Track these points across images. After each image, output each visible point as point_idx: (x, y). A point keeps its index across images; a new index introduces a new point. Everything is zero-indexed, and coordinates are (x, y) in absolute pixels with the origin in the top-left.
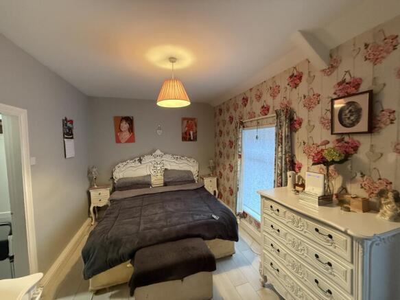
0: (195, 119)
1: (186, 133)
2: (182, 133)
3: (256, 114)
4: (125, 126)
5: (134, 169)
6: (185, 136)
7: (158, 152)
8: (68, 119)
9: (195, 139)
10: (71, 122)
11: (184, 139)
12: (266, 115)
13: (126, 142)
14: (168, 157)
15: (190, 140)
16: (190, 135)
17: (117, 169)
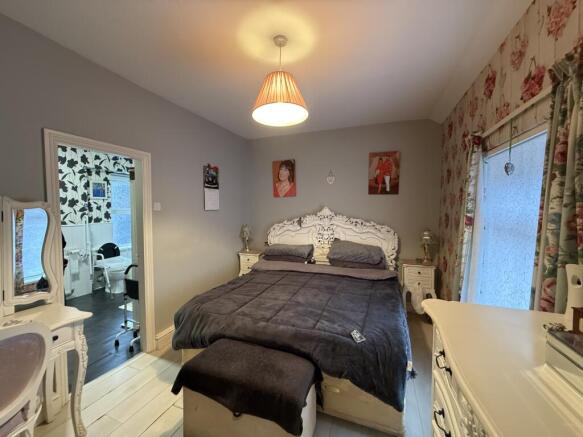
0: (395, 152)
1: (376, 180)
2: (370, 180)
4: (285, 173)
6: (374, 184)
7: (326, 212)
8: (212, 166)
9: (395, 189)
10: (216, 169)
11: (373, 190)
13: (286, 196)
14: (339, 221)
15: (384, 192)
16: (384, 183)
17: (272, 233)
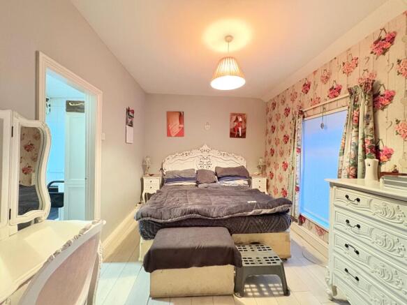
0: (244, 114)
1: (234, 129)
2: (231, 129)
3: (322, 99)
5: (182, 162)
7: (205, 147)
8: (131, 109)
9: (244, 135)
10: (133, 112)
11: (232, 135)
12: (335, 96)
13: (176, 136)
14: (214, 153)
15: (238, 136)
16: (238, 131)
17: (167, 161)
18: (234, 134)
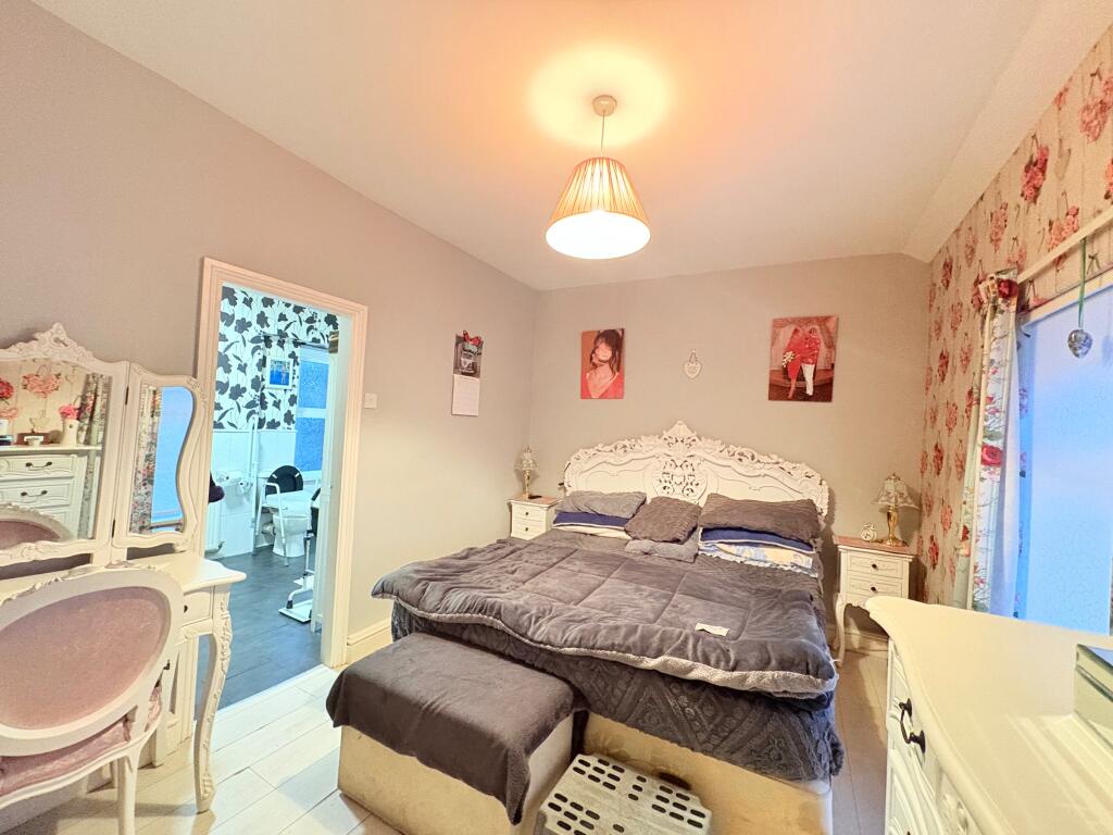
2: (773, 373)
6: (780, 380)
7: (681, 430)
9: (824, 391)
10: (478, 342)
11: (778, 391)
13: (603, 396)
14: (709, 448)
15: (801, 395)
16: (801, 378)
17: (575, 465)
18: (785, 387)
